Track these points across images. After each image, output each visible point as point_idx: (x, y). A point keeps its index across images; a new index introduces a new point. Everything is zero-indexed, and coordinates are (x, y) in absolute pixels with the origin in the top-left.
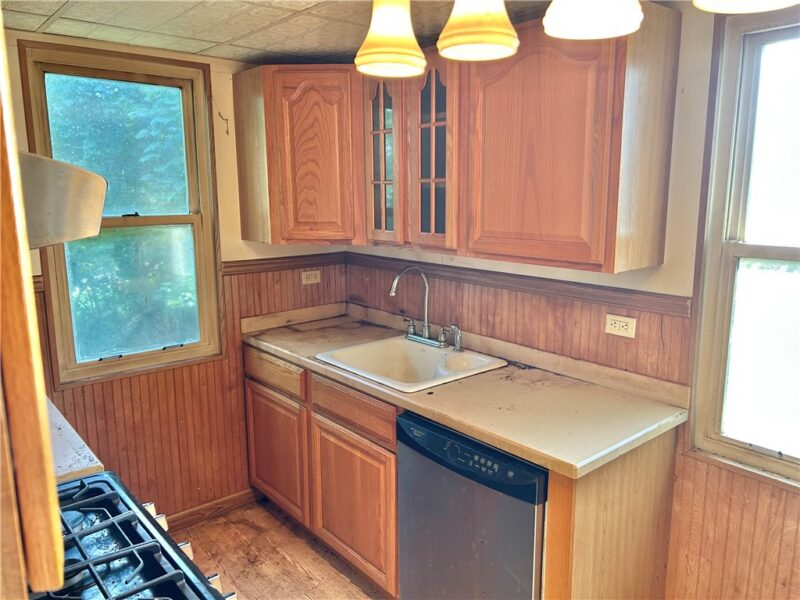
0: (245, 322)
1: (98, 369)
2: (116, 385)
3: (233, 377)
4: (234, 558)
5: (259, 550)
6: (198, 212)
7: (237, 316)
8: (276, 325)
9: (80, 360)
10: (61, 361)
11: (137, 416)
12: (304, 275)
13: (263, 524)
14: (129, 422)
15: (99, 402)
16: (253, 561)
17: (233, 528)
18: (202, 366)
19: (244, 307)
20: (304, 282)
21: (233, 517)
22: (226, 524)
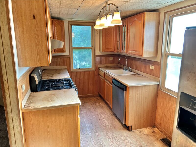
0: (99, 65)
1: (76, 70)
2: (79, 73)
3: (96, 74)
4: (93, 102)
5: (97, 102)
6: (92, 46)
7: (98, 64)
8: (104, 66)
9: (74, 68)
10: (71, 68)
11: (81, 78)
12: (110, 58)
13: (99, 99)
14: (80, 79)
15: (76, 75)
16: (95, 103)
17: (94, 99)
18: (92, 72)
19: (99, 63)
20: (110, 59)
21: (95, 97)
22: (93, 98)
